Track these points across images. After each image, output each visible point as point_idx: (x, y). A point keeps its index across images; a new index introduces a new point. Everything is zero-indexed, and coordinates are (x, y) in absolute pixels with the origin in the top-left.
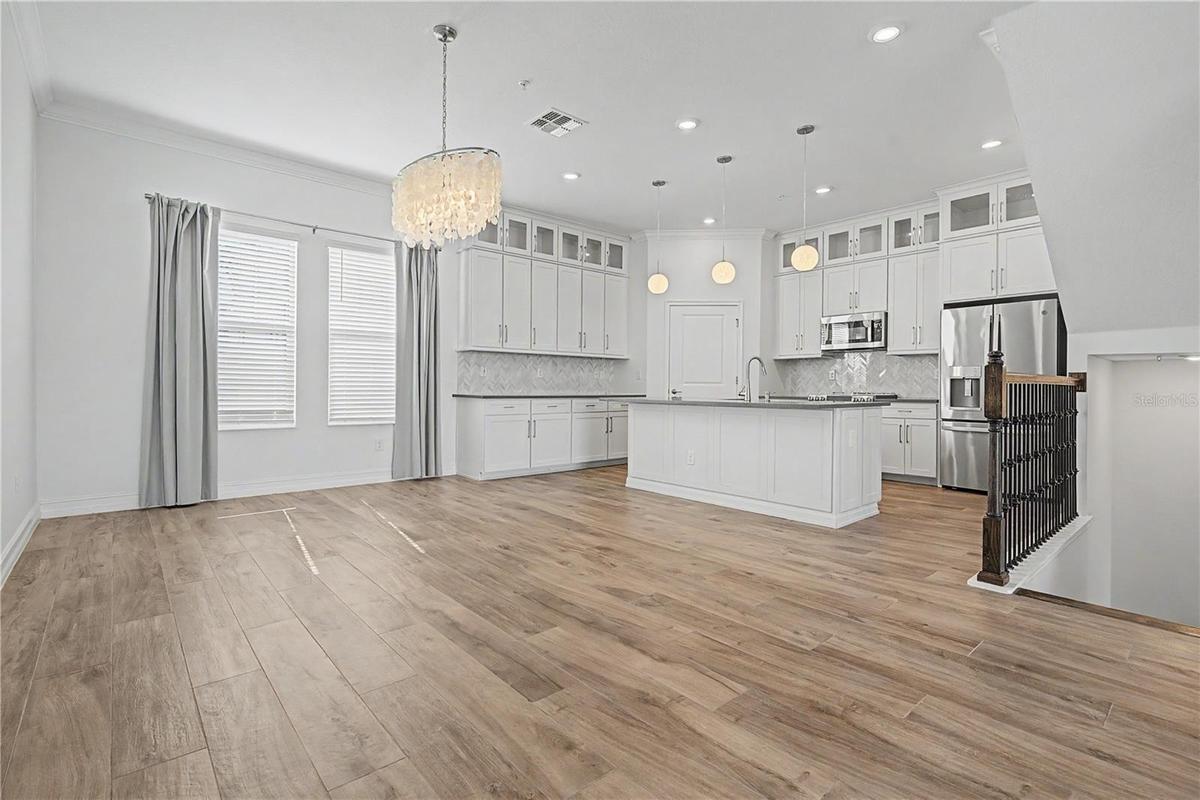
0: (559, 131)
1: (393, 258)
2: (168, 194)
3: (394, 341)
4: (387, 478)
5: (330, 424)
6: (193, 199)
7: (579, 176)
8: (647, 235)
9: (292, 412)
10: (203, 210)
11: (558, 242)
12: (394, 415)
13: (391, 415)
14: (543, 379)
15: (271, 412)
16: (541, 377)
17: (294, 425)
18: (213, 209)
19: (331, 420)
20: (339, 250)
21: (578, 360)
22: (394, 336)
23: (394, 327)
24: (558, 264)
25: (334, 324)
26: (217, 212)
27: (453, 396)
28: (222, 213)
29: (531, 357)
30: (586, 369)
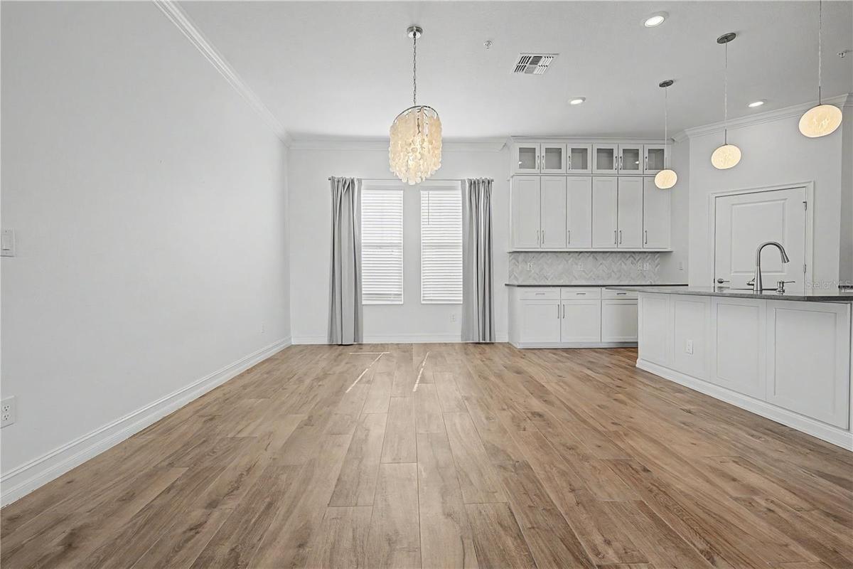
0: (538, 70)
1: (460, 192)
2: (337, 176)
3: (461, 248)
4: (458, 340)
5: (423, 302)
6: (348, 176)
7: (584, 99)
8: (687, 133)
9: (401, 294)
10: (353, 181)
11: (592, 158)
12: (462, 298)
13: (460, 297)
14: (584, 271)
15: (390, 294)
16: (580, 271)
17: (402, 303)
18: (358, 179)
19: (423, 300)
20: (426, 192)
21: (619, 255)
22: (461, 244)
23: (461, 238)
24: (592, 175)
25: (424, 240)
26: (360, 181)
27: (506, 285)
28: (363, 181)
29: (572, 254)
30: (629, 262)
